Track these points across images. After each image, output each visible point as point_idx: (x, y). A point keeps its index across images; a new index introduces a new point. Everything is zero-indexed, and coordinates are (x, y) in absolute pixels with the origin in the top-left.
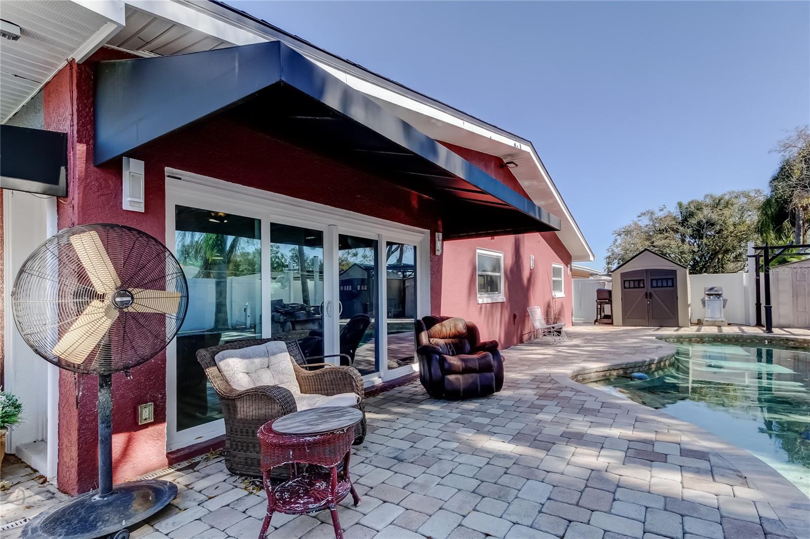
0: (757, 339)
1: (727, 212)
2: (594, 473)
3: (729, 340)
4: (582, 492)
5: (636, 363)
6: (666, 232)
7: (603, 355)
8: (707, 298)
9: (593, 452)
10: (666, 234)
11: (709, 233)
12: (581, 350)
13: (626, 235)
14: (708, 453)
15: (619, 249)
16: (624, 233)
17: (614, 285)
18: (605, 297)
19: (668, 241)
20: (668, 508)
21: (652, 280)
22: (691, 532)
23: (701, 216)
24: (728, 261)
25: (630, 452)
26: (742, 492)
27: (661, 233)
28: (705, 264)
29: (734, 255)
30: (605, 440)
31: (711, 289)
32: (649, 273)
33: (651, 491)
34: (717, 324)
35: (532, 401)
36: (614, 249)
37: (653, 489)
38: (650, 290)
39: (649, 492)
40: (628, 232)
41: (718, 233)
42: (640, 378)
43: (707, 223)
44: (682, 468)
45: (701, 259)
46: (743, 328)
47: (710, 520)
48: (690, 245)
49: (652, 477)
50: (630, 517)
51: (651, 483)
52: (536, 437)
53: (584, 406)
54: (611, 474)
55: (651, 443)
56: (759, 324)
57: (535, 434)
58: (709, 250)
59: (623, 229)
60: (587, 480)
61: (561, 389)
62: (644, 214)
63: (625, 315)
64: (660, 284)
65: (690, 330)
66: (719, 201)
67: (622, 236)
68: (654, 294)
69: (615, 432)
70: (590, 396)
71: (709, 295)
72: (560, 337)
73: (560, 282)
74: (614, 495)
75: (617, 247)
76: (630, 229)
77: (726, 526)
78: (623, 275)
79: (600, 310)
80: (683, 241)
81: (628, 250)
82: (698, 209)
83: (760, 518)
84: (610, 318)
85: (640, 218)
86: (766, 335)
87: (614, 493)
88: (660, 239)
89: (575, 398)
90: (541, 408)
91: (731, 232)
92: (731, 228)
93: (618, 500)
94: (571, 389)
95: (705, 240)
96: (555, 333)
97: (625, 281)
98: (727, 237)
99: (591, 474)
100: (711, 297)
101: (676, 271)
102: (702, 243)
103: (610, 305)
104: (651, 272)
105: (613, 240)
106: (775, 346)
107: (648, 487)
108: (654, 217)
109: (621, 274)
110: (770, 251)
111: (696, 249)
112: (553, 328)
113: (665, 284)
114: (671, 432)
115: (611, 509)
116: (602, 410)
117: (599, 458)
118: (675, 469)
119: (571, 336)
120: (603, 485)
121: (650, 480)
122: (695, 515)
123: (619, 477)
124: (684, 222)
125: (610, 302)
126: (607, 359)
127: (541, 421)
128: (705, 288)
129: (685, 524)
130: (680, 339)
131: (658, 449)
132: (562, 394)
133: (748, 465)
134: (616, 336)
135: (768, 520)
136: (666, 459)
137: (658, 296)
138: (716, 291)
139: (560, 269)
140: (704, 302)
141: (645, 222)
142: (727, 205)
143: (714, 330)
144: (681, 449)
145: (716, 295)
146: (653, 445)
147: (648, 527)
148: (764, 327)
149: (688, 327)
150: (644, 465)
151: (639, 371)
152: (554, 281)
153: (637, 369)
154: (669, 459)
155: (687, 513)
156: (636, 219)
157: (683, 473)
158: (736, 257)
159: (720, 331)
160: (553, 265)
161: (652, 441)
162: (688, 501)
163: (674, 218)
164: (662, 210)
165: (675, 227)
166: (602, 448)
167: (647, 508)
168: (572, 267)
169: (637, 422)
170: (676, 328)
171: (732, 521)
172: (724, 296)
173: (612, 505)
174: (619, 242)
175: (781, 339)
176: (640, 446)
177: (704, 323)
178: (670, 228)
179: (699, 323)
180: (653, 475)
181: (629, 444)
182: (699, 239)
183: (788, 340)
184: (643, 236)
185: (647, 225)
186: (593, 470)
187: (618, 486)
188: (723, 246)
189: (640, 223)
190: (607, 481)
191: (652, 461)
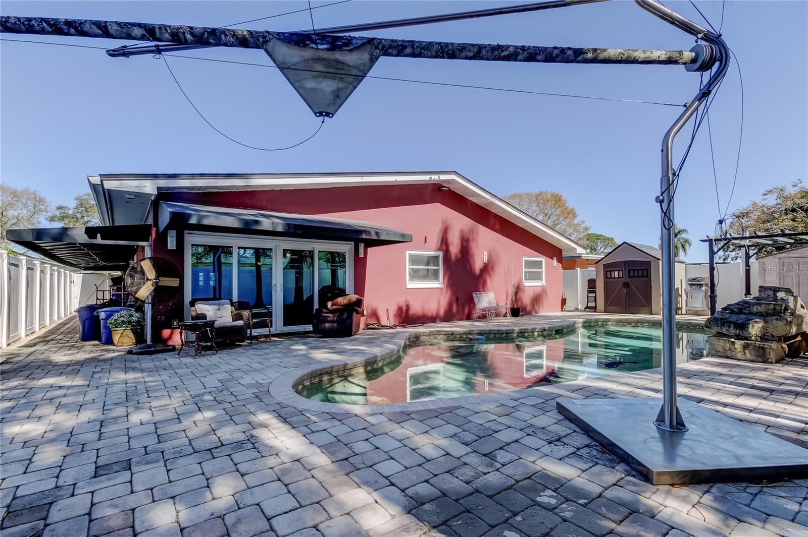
8: (689, 288)
17: (598, 275)
21: (629, 271)
31: (694, 279)
32: (627, 265)
34: (699, 313)
38: (627, 280)
63: (607, 303)
64: (636, 275)
68: (631, 284)
71: (691, 285)
73: (541, 273)
97: (607, 272)
100: (693, 287)
101: (650, 262)
104: (628, 264)
108: (784, 194)
109: (604, 265)
110: (714, 243)
113: (640, 274)
125: (595, 291)
137: (634, 285)
138: (698, 281)
140: (686, 291)
145: (698, 285)
152: (527, 272)
160: (526, 259)
164: (797, 185)
177: (687, 312)
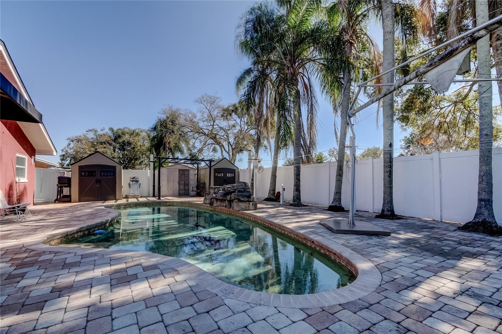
0: (155, 203)
1: (136, 138)
2: (91, 309)
3: (143, 205)
4: (85, 328)
5: (97, 224)
6: (105, 144)
7: (70, 222)
8: (131, 183)
9: (85, 292)
10: (105, 145)
11: (128, 148)
12: (48, 222)
13: (78, 142)
14: (157, 264)
15: (71, 150)
16: (76, 141)
17: (72, 174)
18: (64, 182)
19: (106, 149)
20: (148, 306)
21: (101, 172)
22: (164, 313)
23: (124, 139)
24: (137, 164)
25: (114, 282)
26: (179, 278)
27: (102, 144)
28: (126, 165)
29: (139, 162)
30: (92, 280)
31: (134, 178)
32: (99, 167)
33: (135, 301)
34: (135, 197)
35: (9, 272)
36: (68, 150)
37: (135, 299)
38: (99, 178)
39: (134, 302)
40: (79, 140)
41: (133, 149)
42: (100, 234)
43: (127, 142)
44: (147, 278)
45: (124, 162)
46: (148, 198)
47: (171, 300)
48: (118, 154)
49: (132, 292)
50: (127, 325)
51: (133, 296)
52: (24, 303)
53: (66, 262)
54: (104, 303)
55: (125, 270)
56: (154, 196)
57: (21, 301)
58: (128, 157)
59: (76, 137)
60: (87, 317)
61: (40, 254)
62: (91, 131)
63: (81, 194)
64: (106, 174)
65: (124, 201)
66: (134, 132)
67: (75, 142)
68: (102, 180)
69: (98, 272)
70: (69, 253)
71: (132, 181)
72: (24, 215)
73: (23, 170)
74: (112, 317)
75: (70, 149)
76: (80, 139)
77: (179, 299)
78: (80, 167)
79: (60, 192)
80: (114, 151)
81: (79, 152)
82: (123, 134)
83: (190, 287)
84: (69, 197)
85: (88, 133)
86: (158, 200)
87: (111, 315)
88: (101, 148)
89: (54, 258)
90: (23, 276)
91: (139, 150)
92: (139, 148)
93: (116, 318)
94: (49, 253)
95: (126, 152)
96: (20, 212)
97: (82, 172)
98: (137, 152)
99: (88, 310)
101: (116, 167)
102: (124, 154)
103: (69, 188)
105: (67, 144)
106: (162, 206)
107: (132, 300)
108: (97, 134)
109: (79, 166)
110: (161, 159)
111: (121, 157)
112: (18, 207)
113: (109, 174)
114: (134, 259)
115: (113, 327)
116: (82, 261)
117: (92, 296)
118: (144, 280)
119: (33, 212)
120: (101, 314)
121: (132, 294)
122: (163, 302)
123: (110, 302)
124: (115, 140)
125: (69, 186)
126: (75, 225)
127: (24, 287)
128: (130, 177)
129: (160, 310)
130: (119, 207)
131: (130, 272)
132: (41, 259)
133: (176, 263)
134: (74, 209)
135: (193, 286)
136: (137, 277)
137: (104, 181)
138: (136, 179)
139: (24, 159)
140: (129, 185)
141: (91, 135)
142: (138, 134)
143: (134, 200)
144: (143, 268)
145: (136, 181)
146: (126, 271)
147: (141, 325)
148: (157, 197)
149: (121, 199)
150: (125, 286)
151: (98, 229)
152: (17, 169)
153: (97, 228)
154: (139, 276)
155: (159, 303)
156: (85, 133)
157: (149, 280)
158: (140, 163)
159: (138, 200)
160: (17, 155)
161: (124, 269)
162: (157, 296)
163: (110, 137)
164: (102, 130)
165: (110, 142)
166: (91, 287)
167: (136, 313)
168: (36, 160)
169: (112, 261)
170: (115, 201)
171: (180, 295)
172: (140, 182)
173: (112, 325)
174: (72, 145)
175: (164, 202)
176: (118, 275)
177: (130, 197)
178: (107, 142)
179: (127, 197)
180: (132, 290)
181: (110, 277)
182: (123, 151)
183: (167, 202)
184: (90, 144)
185: (92, 138)
186: (89, 307)
187: (112, 309)
188: (135, 156)
189: (88, 136)
190: (104, 309)
191: (129, 282)
